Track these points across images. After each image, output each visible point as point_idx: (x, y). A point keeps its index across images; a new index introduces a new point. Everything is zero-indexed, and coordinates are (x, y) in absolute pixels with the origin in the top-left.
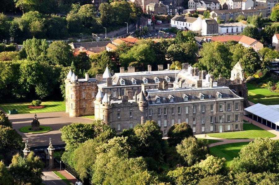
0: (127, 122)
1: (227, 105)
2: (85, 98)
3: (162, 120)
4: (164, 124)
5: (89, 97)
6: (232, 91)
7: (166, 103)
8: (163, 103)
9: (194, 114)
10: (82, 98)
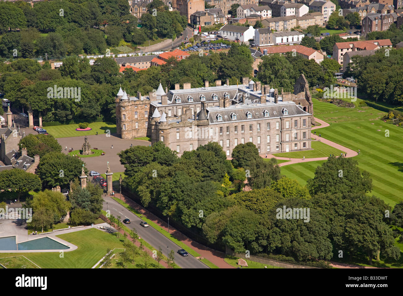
0: (186, 142)
1: (293, 122)
2: (137, 119)
3: (224, 140)
4: (226, 145)
5: (142, 117)
6: (299, 106)
7: (228, 121)
8: (225, 121)
9: (258, 132)
10: (134, 118)
